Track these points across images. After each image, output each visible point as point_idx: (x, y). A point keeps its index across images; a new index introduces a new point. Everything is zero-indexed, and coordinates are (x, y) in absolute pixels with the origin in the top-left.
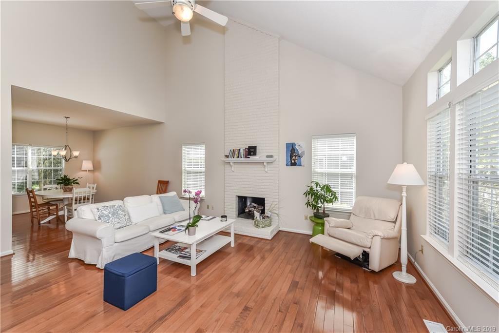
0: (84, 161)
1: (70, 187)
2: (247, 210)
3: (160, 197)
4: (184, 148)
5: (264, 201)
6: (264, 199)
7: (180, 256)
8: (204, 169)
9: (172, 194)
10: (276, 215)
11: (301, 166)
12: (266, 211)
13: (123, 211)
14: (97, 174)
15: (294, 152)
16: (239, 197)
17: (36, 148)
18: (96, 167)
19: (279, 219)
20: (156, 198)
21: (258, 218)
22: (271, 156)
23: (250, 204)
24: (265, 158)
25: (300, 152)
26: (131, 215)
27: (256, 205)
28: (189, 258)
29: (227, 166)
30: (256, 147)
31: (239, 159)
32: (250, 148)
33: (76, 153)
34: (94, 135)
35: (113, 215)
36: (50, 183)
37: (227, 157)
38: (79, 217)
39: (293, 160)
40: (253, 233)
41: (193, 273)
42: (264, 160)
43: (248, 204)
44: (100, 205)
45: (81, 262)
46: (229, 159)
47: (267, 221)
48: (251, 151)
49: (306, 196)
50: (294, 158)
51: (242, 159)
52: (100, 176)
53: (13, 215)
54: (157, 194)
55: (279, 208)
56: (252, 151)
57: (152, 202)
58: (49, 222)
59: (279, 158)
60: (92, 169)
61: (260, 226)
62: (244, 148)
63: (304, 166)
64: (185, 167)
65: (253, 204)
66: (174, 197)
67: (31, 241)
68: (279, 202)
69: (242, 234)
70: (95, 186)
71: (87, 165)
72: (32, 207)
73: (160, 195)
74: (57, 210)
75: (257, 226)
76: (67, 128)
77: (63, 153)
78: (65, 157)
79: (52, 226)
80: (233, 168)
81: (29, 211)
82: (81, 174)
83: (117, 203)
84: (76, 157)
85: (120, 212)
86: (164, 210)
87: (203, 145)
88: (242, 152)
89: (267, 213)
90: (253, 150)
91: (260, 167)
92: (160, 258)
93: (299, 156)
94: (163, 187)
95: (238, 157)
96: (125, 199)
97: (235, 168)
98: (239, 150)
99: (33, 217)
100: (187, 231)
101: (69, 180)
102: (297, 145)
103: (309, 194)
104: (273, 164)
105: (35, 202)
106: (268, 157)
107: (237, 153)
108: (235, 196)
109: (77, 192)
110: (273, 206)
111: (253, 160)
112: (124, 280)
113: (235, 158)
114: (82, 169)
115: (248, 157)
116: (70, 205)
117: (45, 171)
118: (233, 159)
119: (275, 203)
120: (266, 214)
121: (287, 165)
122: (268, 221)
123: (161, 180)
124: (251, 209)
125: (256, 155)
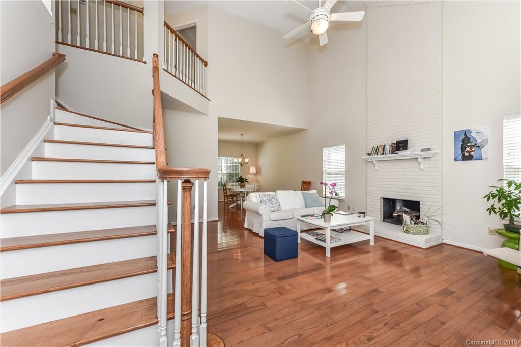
0: (251, 167)
1: (243, 184)
2: (395, 215)
3: (302, 193)
4: (324, 149)
5: (419, 204)
6: (419, 202)
7: (317, 239)
8: (344, 169)
9: (313, 191)
10: (438, 223)
11: (482, 159)
12: (421, 217)
13: (275, 199)
14: (259, 177)
15: (469, 142)
16: (384, 199)
17: (226, 158)
18: (258, 172)
19: (442, 228)
20: (299, 193)
21: (408, 222)
22: (429, 150)
23: (401, 209)
24: (420, 153)
25: (479, 141)
26: (281, 203)
27: (407, 210)
28: (324, 241)
29: (370, 165)
30: (407, 140)
31: (384, 156)
32: (398, 143)
33: (247, 160)
34: (256, 146)
35: (269, 201)
36: (233, 182)
37: (369, 154)
38: (250, 201)
39: (467, 152)
40: (400, 239)
41: (328, 254)
42: (418, 155)
43: (398, 208)
44: (261, 193)
45: (250, 231)
46: (373, 157)
47: (421, 228)
48: (401, 145)
49: (488, 200)
50: (468, 149)
51: (388, 155)
52: (260, 178)
53: (219, 202)
54: (301, 190)
55: (442, 215)
56: (401, 147)
57: (296, 196)
58: (233, 207)
59: (442, 152)
60: (256, 173)
61: (411, 231)
62: (391, 144)
63: (487, 159)
64: (326, 168)
65: (404, 208)
66: (315, 193)
67: (224, 220)
68: (442, 207)
69: (386, 237)
70: (257, 185)
71: (253, 170)
72: (225, 196)
73: (304, 192)
74: (237, 200)
75: (407, 231)
76: (241, 144)
77: (240, 160)
78: (241, 163)
79: (234, 210)
80: (376, 168)
81: (223, 200)
82: (250, 176)
83: (272, 193)
84: (247, 163)
85: (273, 200)
86: (306, 204)
87: (343, 145)
88: (388, 148)
89: (423, 218)
90: (402, 145)
91: (412, 164)
92: (301, 238)
93: (478, 147)
94: (306, 186)
95: (383, 154)
96: (277, 191)
97: (378, 166)
98: (384, 146)
99: (225, 203)
100: (323, 217)
101: (243, 179)
102: (473, 131)
103: (494, 197)
104: (433, 158)
105: (227, 193)
106: (423, 150)
107: (381, 150)
108: (379, 198)
109: (248, 187)
110: (432, 211)
111: (404, 156)
112: (276, 239)
113: (379, 156)
114: (250, 173)
115: (396, 153)
116: (244, 197)
117: (230, 174)
118: (376, 156)
119: (436, 208)
120: (421, 220)
121: (455, 160)
122: (423, 228)
123: (304, 181)
124: (400, 214)
125: (406, 149)
